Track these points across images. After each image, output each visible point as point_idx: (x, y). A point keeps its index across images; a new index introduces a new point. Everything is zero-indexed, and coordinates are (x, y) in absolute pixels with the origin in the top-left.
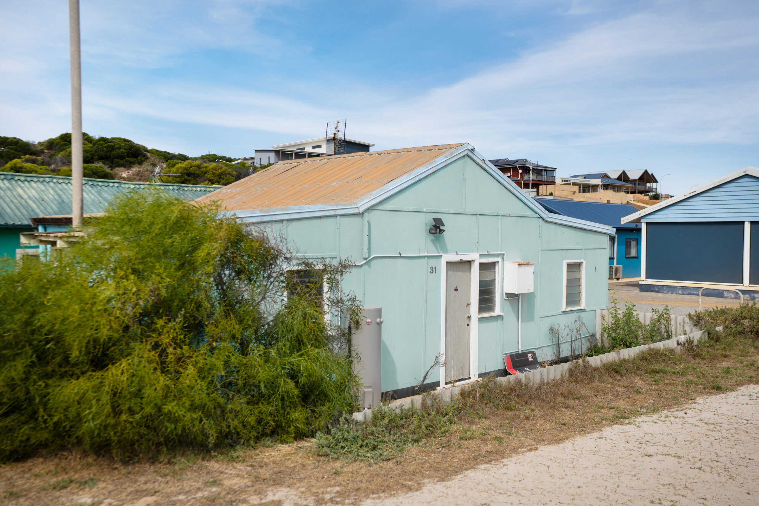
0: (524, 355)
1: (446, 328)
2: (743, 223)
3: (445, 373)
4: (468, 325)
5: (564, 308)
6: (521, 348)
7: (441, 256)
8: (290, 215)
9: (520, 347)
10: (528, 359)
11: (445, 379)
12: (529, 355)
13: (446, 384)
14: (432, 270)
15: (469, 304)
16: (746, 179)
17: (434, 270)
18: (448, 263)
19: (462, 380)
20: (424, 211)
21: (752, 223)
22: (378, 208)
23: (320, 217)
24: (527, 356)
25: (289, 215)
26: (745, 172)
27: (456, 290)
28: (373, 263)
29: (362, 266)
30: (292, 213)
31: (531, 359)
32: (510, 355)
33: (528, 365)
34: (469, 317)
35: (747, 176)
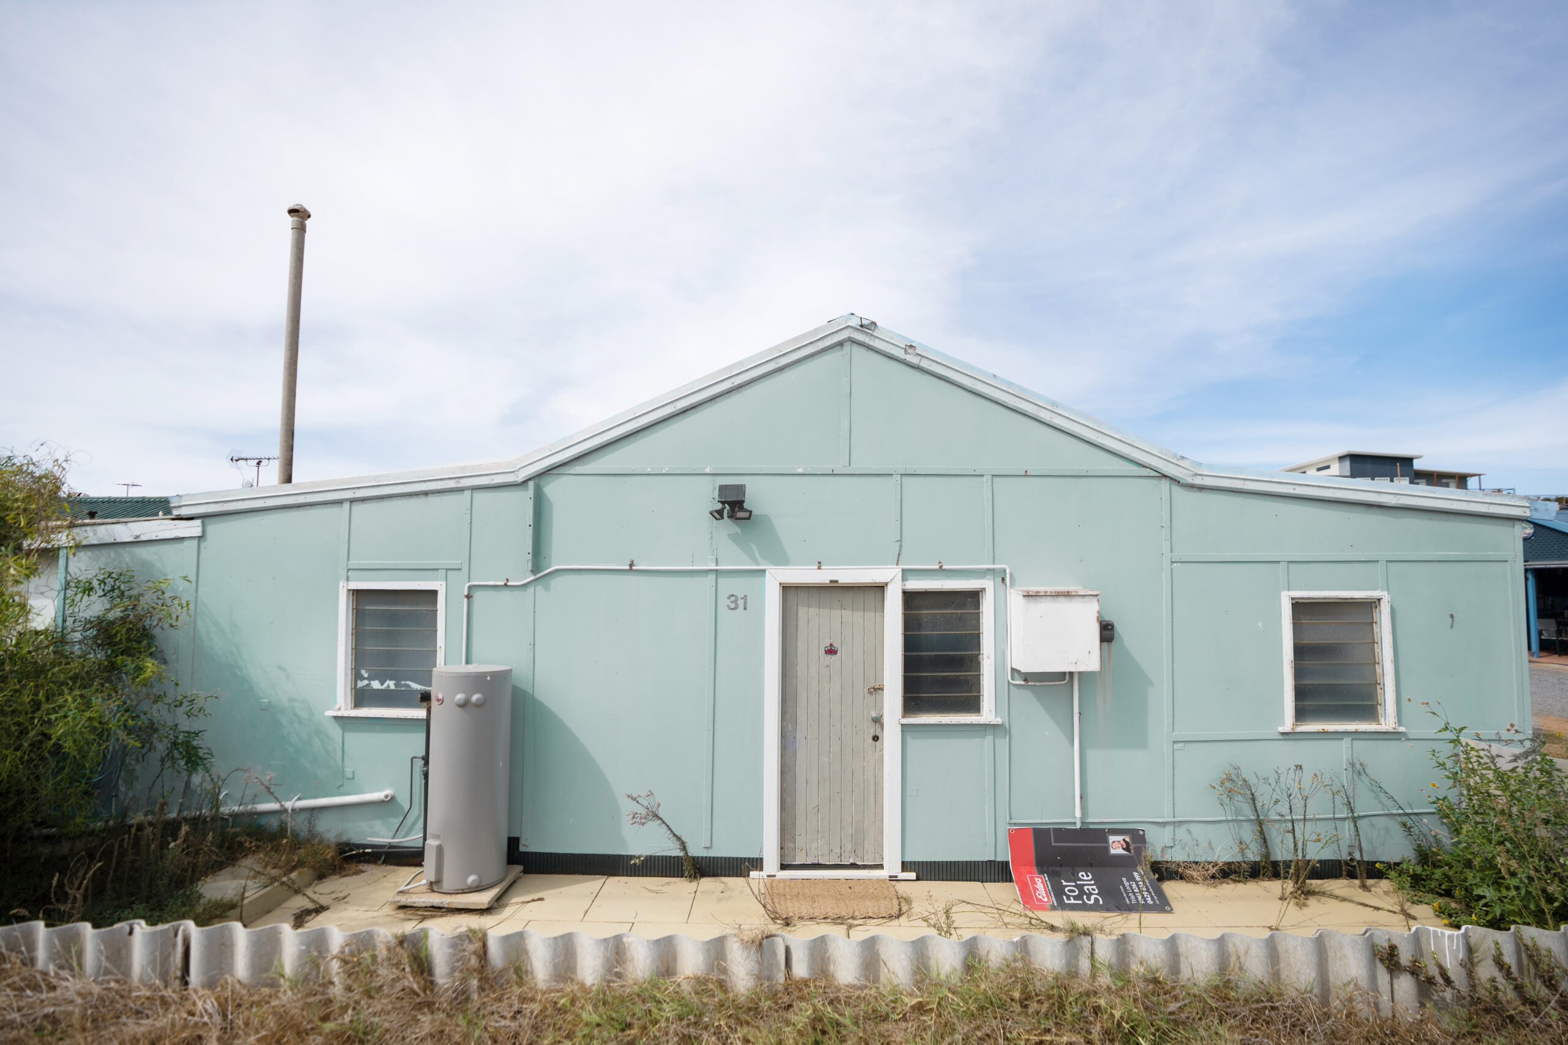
0: (1096, 835)
3: (783, 842)
4: (876, 738)
5: (1288, 722)
7: (764, 571)
8: (355, 491)
9: (1078, 814)
10: (1107, 849)
11: (783, 856)
12: (1112, 838)
13: (785, 867)
14: (735, 602)
15: (875, 689)
17: (741, 603)
18: (787, 589)
19: (854, 866)
20: (708, 471)
22: (572, 472)
23: (426, 493)
24: (1106, 841)
25: (352, 491)
27: (831, 651)
28: (557, 583)
29: (525, 586)
30: (359, 488)
32: (1035, 829)
33: (1102, 866)
34: (878, 721)
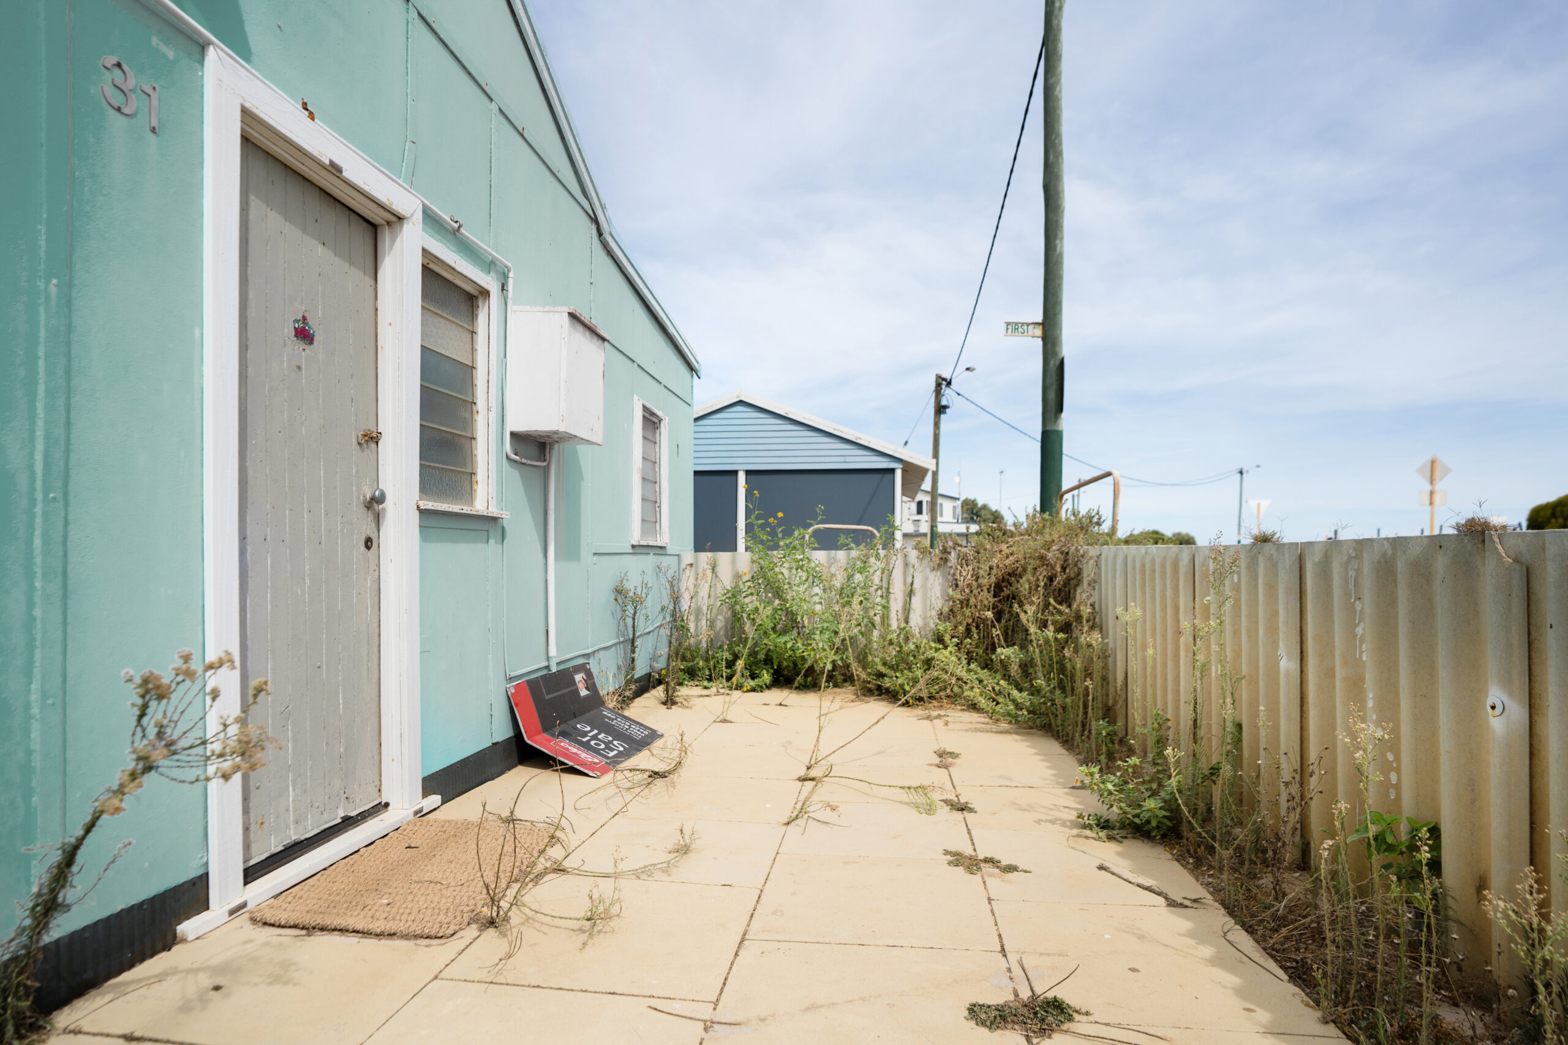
0: (563, 679)
1: (243, 538)
2: (735, 473)
3: (246, 811)
4: (368, 543)
6: (557, 655)
9: (553, 652)
10: (577, 692)
11: (247, 846)
12: (578, 677)
13: (251, 874)
15: (372, 439)
16: (739, 408)
19: (348, 823)
21: (748, 473)
24: (574, 683)
26: (738, 397)
27: (304, 334)
31: (584, 692)
32: (528, 682)
33: (582, 714)
34: (374, 504)
35: (741, 401)
